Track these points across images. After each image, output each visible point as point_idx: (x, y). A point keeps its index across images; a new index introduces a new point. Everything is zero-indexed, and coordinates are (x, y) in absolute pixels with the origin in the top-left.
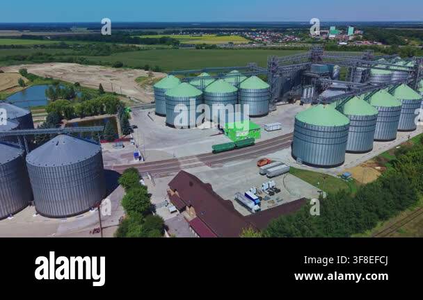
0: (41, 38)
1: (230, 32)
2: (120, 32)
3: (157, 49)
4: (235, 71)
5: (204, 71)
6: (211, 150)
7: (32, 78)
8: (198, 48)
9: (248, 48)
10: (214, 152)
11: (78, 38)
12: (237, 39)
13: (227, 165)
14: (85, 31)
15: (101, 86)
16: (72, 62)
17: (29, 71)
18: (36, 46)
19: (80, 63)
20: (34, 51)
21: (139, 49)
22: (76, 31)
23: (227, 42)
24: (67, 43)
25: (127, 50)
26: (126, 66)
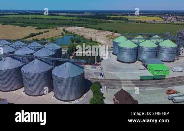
0: (73, 16)
1: (154, 15)
2: (103, 15)
3: (118, 22)
4: (157, 36)
5: (139, 35)
6: (139, 78)
7: (67, 32)
8: (137, 22)
9: (163, 24)
10: (141, 80)
11: (86, 17)
12: (157, 19)
13: (147, 89)
14: (89, 14)
15: (91, 38)
16: (82, 27)
17: (66, 29)
18: (70, 19)
19: (85, 27)
20: (69, 22)
21: (110, 22)
22: (86, 14)
23: (152, 20)
24: (82, 18)
25: (105, 22)
26: (103, 30)
